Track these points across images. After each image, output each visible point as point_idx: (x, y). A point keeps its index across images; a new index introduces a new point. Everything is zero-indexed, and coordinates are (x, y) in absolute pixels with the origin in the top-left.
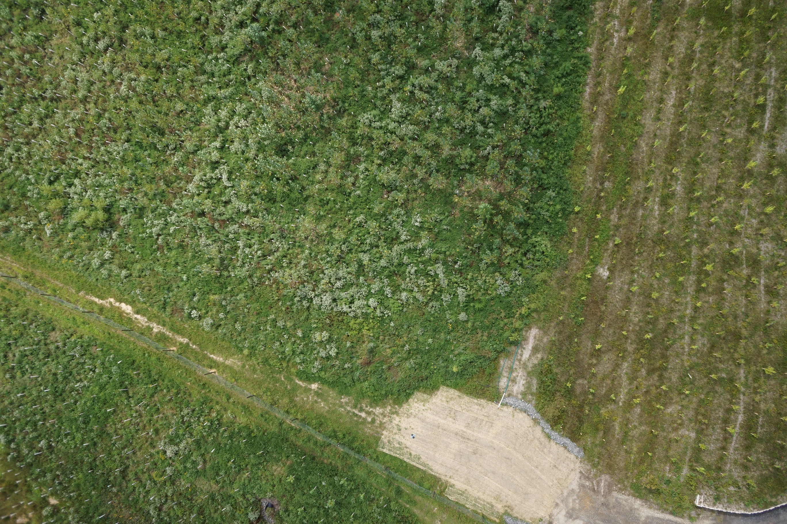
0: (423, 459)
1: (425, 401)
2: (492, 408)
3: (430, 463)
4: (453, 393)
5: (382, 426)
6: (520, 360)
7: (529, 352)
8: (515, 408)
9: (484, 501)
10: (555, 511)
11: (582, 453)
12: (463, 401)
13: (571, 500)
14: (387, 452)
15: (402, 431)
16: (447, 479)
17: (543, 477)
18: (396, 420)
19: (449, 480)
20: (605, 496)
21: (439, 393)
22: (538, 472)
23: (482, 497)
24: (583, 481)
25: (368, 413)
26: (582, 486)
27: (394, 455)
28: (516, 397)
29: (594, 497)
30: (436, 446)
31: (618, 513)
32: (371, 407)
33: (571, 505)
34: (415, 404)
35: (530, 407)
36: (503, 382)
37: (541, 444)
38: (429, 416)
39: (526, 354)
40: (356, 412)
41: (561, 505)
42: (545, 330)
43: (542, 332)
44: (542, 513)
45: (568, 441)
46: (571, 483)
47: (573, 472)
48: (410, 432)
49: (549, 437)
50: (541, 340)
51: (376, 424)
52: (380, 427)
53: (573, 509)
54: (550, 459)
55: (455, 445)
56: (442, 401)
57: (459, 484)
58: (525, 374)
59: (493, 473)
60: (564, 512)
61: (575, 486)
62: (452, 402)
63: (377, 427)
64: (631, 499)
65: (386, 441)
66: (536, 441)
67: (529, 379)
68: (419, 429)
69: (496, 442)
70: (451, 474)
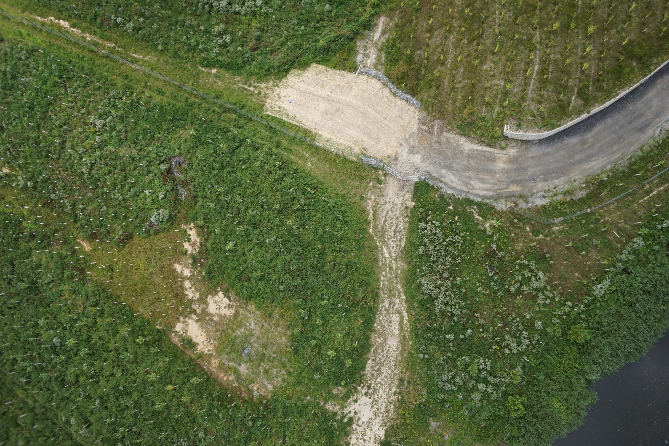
0: (298, 117)
1: (299, 75)
2: (351, 76)
3: (303, 121)
4: (321, 68)
5: (266, 96)
6: (372, 41)
7: (379, 34)
8: (369, 75)
9: (345, 146)
10: (400, 150)
11: (420, 104)
12: (328, 73)
13: (411, 140)
14: (270, 114)
15: (281, 99)
16: (317, 131)
17: (390, 125)
18: (277, 90)
19: (318, 132)
20: (438, 136)
21: (310, 69)
22: (387, 122)
23: (344, 143)
24: (421, 126)
25: (255, 87)
26: (420, 130)
27: (275, 116)
28: (370, 68)
29: (430, 137)
30: (308, 107)
31: (448, 148)
32: (258, 83)
33: (412, 144)
34: (292, 79)
35: (380, 74)
36: (359, 58)
37: (389, 100)
38: (303, 86)
39: (377, 36)
40: (246, 87)
41: (405, 144)
42: (391, 17)
43: (388, 19)
44: (390, 152)
45: (409, 96)
46: (412, 128)
47: (413, 119)
48: (288, 98)
49: (394, 94)
50: (388, 25)
51: (261, 95)
52: (265, 97)
53: (413, 147)
54: (395, 112)
55: (323, 106)
56: (313, 75)
57: (325, 135)
58: (376, 50)
59: (352, 124)
60: (406, 150)
61: (415, 130)
62: (320, 75)
63: (262, 97)
64: (458, 137)
65: (269, 106)
66: (385, 99)
67: (379, 54)
68: (295, 96)
69: (354, 101)
70: (319, 127)
